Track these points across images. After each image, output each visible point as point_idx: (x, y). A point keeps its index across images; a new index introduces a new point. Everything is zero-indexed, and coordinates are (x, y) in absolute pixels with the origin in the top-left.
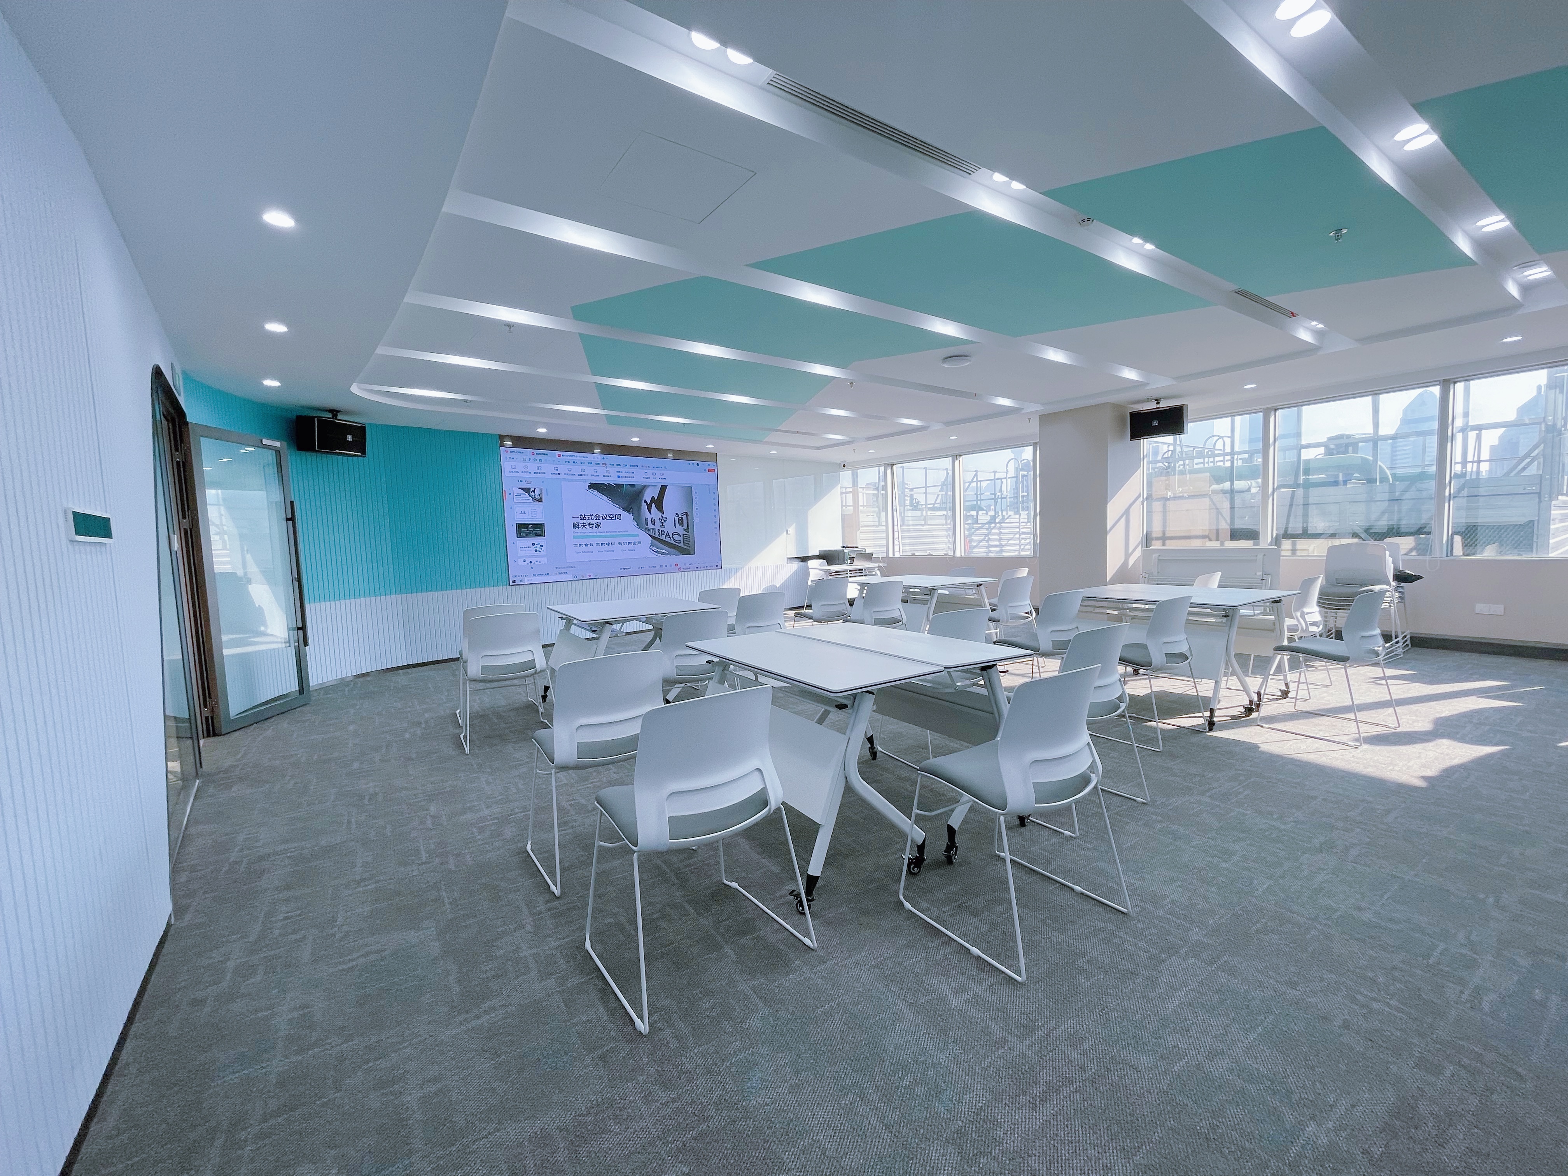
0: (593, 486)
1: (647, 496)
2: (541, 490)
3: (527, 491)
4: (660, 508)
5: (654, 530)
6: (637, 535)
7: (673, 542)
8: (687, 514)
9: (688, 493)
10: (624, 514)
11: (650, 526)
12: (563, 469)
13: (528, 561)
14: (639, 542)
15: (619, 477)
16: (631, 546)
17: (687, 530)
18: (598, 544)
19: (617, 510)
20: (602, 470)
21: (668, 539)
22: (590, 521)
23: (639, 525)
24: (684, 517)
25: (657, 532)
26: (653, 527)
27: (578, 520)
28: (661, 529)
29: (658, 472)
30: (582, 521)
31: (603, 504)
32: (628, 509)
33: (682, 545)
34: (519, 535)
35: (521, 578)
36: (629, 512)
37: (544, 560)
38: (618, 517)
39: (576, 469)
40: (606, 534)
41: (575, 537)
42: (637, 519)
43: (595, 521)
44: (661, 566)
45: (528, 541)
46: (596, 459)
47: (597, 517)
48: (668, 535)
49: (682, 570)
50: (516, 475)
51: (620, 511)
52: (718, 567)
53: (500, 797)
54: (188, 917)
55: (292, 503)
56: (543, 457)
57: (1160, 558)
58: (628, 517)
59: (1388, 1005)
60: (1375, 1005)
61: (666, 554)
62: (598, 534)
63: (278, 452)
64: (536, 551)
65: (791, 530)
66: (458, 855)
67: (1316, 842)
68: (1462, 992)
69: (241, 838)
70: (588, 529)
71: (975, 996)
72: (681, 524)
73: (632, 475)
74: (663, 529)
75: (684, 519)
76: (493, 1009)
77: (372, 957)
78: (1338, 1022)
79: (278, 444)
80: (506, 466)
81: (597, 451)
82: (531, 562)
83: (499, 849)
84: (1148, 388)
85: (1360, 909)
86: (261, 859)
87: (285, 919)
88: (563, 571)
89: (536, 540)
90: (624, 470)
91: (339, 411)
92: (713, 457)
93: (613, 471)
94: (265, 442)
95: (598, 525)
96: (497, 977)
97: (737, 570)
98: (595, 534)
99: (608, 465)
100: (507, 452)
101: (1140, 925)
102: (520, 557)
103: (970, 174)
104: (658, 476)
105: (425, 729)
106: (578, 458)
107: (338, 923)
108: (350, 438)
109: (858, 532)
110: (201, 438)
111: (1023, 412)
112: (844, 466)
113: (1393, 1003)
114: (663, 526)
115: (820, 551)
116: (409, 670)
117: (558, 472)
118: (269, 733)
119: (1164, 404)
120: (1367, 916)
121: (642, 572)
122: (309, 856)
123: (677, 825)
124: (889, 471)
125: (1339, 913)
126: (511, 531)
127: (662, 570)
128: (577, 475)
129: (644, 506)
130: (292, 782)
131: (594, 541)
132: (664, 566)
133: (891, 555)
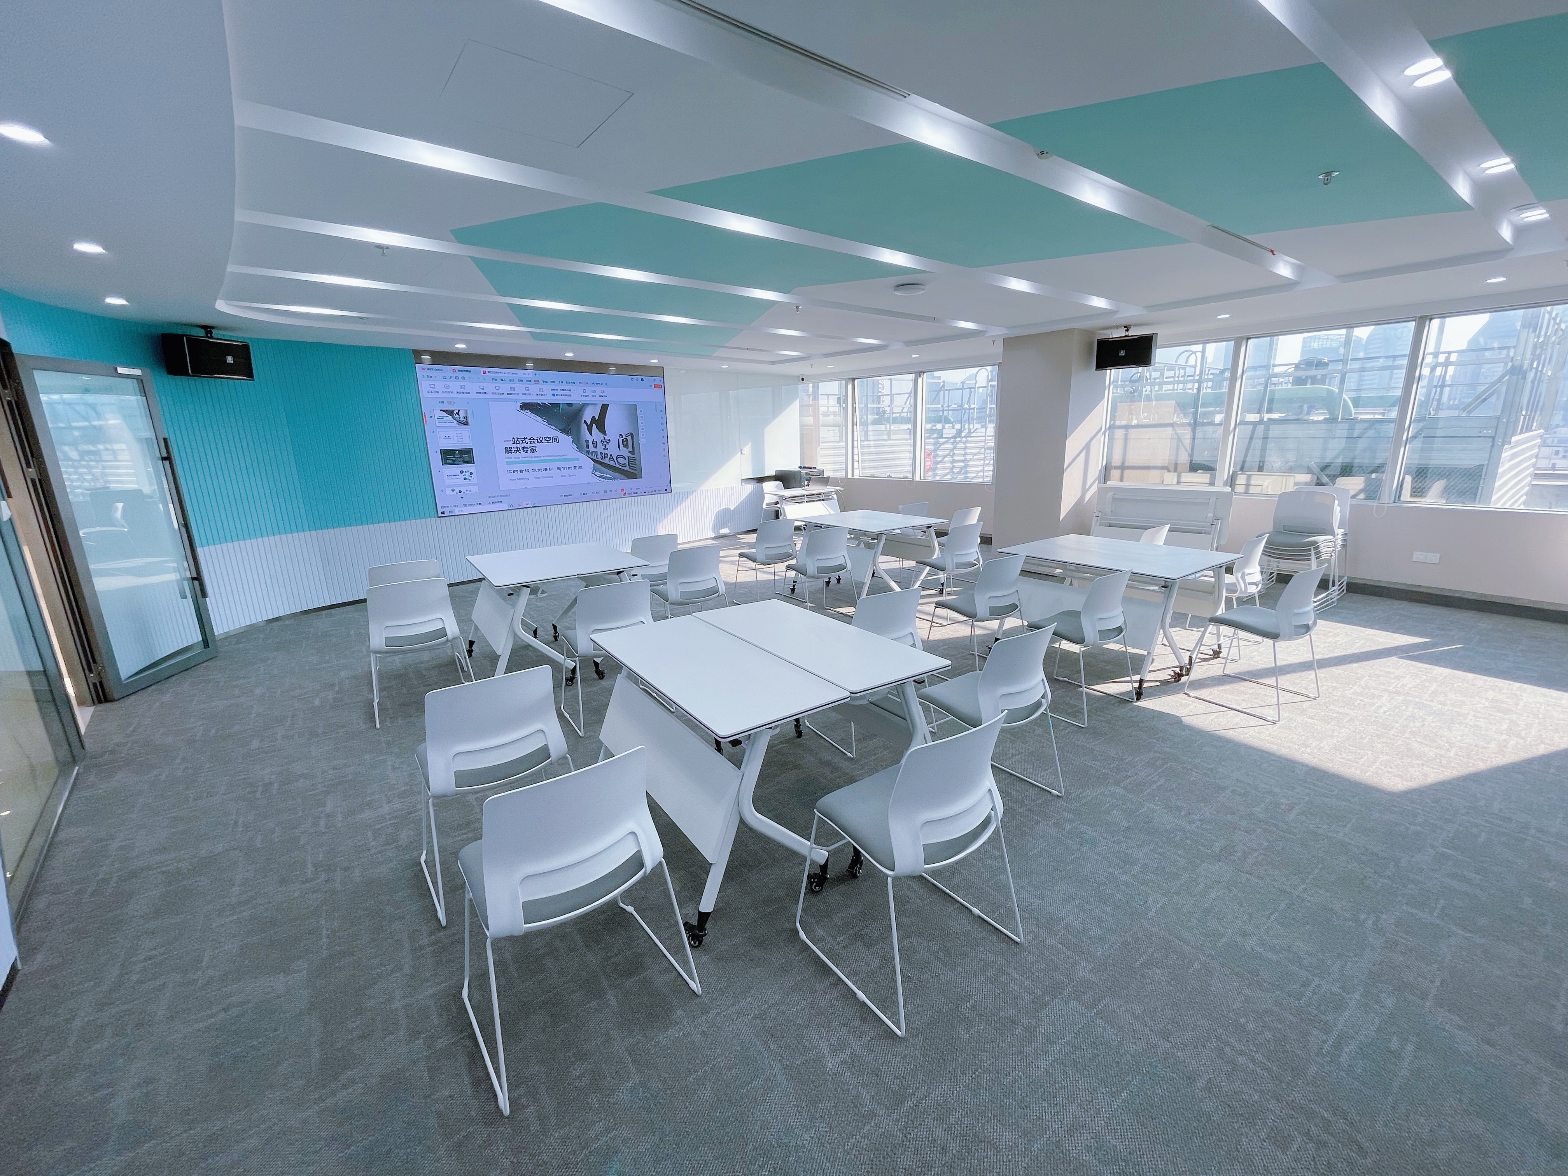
0: (525, 406)
1: (587, 416)
2: (466, 411)
3: (451, 413)
4: (602, 429)
5: (596, 453)
6: (578, 459)
7: (617, 465)
8: (632, 434)
9: (633, 411)
10: (562, 437)
11: (591, 448)
12: (490, 387)
13: (457, 490)
14: (580, 467)
15: (554, 395)
16: (572, 471)
17: (632, 452)
18: (534, 470)
19: (552, 432)
20: (534, 388)
21: (612, 463)
22: (523, 445)
23: (580, 448)
24: (629, 438)
25: (599, 455)
26: (594, 449)
27: (510, 444)
28: (604, 452)
29: (598, 389)
30: (515, 445)
31: (537, 426)
32: (565, 431)
33: (627, 468)
34: (445, 462)
35: (450, 509)
36: (567, 434)
37: (475, 489)
38: (556, 440)
39: (505, 387)
40: (542, 458)
41: (508, 463)
42: (577, 441)
43: (529, 445)
44: (605, 492)
45: (455, 469)
46: (526, 376)
47: (532, 440)
48: (611, 458)
49: (627, 495)
50: (435, 395)
51: (558, 434)
52: (668, 490)
53: (403, 789)
54: (40, 957)
55: (165, 440)
56: (466, 375)
57: (1116, 496)
58: (566, 440)
59: (1253, 1060)
60: (1241, 1060)
61: (611, 479)
62: (534, 459)
63: (140, 380)
64: (465, 479)
65: (747, 450)
66: (346, 869)
67: (1217, 846)
68: (1324, 1042)
69: (114, 845)
70: (523, 453)
71: (853, 1055)
72: (626, 446)
73: (568, 393)
74: (606, 451)
75: (629, 441)
76: (353, 1082)
77: (234, 1012)
78: (1201, 1083)
79: (137, 372)
80: (424, 385)
81: (530, 365)
82: (460, 492)
83: (391, 861)
84: (1118, 316)
85: (1245, 935)
86: (134, 874)
87: (145, 960)
88: (499, 499)
89: (465, 467)
90: (559, 387)
91: (213, 328)
92: (659, 371)
93: (547, 389)
94: (121, 370)
95: (533, 450)
96: (363, 1037)
97: (688, 494)
98: (530, 459)
99: (541, 382)
100: (424, 369)
101: (1030, 958)
102: (448, 486)
103: (905, 97)
104: (598, 393)
105: (338, 693)
106: (507, 375)
107: (204, 964)
108: (230, 360)
109: (819, 448)
110: (35, 372)
111: (987, 335)
112: (803, 379)
113: (1258, 1057)
114: (606, 448)
115: (776, 471)
116: (332, 611)
117: (484, 391)
118: (167, 698)
119: (1134, 332)
120: (1251, 943)
121: (585, 498)
122: (185, 871)
123: (532, 910)
124: (850, 387)
125: (1224, 940)
126: (436, 459)
127: (607, 496)
128: (505, 393)
129: (584, 427)
130: (182, 767)
131: (529, 467)
132: (608, 491)
133: (850, 476)
